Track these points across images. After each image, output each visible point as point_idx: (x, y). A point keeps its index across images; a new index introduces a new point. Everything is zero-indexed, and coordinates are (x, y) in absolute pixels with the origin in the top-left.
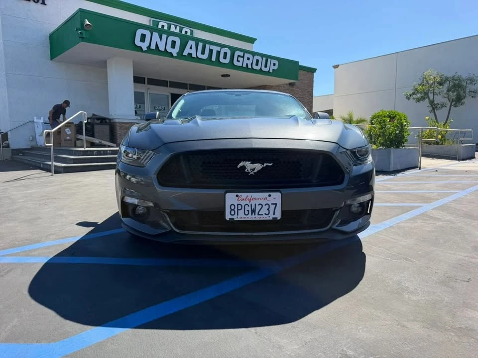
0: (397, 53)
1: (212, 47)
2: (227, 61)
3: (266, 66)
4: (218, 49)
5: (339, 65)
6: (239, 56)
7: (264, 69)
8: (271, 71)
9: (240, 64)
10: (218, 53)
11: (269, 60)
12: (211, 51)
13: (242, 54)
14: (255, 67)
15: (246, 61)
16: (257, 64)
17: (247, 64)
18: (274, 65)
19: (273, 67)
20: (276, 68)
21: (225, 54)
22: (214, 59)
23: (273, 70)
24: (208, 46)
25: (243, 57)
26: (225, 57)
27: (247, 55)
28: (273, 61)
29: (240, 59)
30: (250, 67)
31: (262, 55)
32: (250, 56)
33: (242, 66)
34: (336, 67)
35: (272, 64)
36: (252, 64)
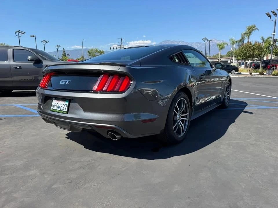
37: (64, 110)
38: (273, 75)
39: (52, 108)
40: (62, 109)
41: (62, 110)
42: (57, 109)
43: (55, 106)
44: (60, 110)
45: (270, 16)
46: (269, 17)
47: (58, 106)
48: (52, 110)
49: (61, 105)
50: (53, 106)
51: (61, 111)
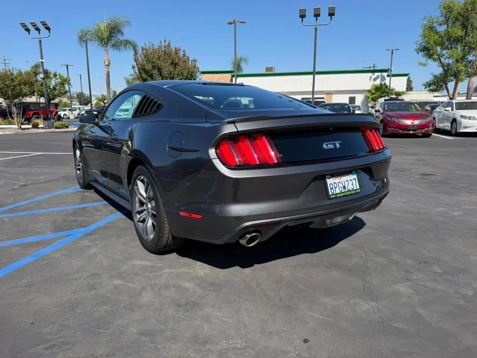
37: (355, 188)
38: (56, 128)
39: (331, 194)
40: (350, 187)
41: (351, 190)
42: (343, 191)
43: (335, 188)
44: (347, 190)
45: (28, 30)
46: (26, 31)
47: (341, 185)
48: (335, 196)
49: (346, 183)
50: (331, 189)
51: (351, 192)
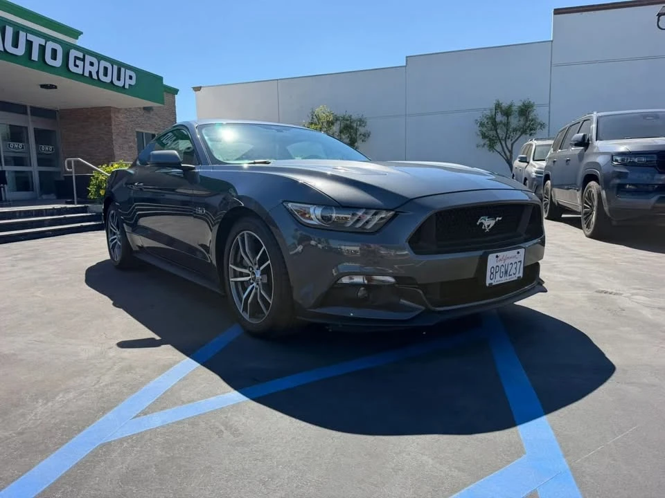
0: (277, 80)
1: (31, 37)
2: (58, 63)
3: (119, 79)
4: (42, 42)
5: (201, 87)
6: (76, 58)
7: (116, 83)
8: (127, 87)
9: (79, 71)
10: (42, 49)
11: (123, 70)
12: (29, 44)
13: (81, 55)
14: (102, 78)
15: (88, 68)
16: (106, 74)
17: (90, 72)
18: (131, 78)
19: (128, 82)
20: (133, 82)
21: (54, 52)
22: (35, 57)
23: (130, 85)
24: (22, 35)
25: (83, 60)
26: (54, 57)
27: (88, 59)
28: (129, 73)
29: (78, 62)
30: (95, 76)
31: (113, 62)
32: (95, 60)
33: (83, 74)
34: (197, 89)
35: (127, 78)
36: (98, 73)
